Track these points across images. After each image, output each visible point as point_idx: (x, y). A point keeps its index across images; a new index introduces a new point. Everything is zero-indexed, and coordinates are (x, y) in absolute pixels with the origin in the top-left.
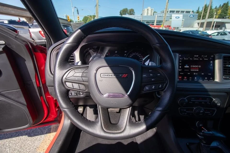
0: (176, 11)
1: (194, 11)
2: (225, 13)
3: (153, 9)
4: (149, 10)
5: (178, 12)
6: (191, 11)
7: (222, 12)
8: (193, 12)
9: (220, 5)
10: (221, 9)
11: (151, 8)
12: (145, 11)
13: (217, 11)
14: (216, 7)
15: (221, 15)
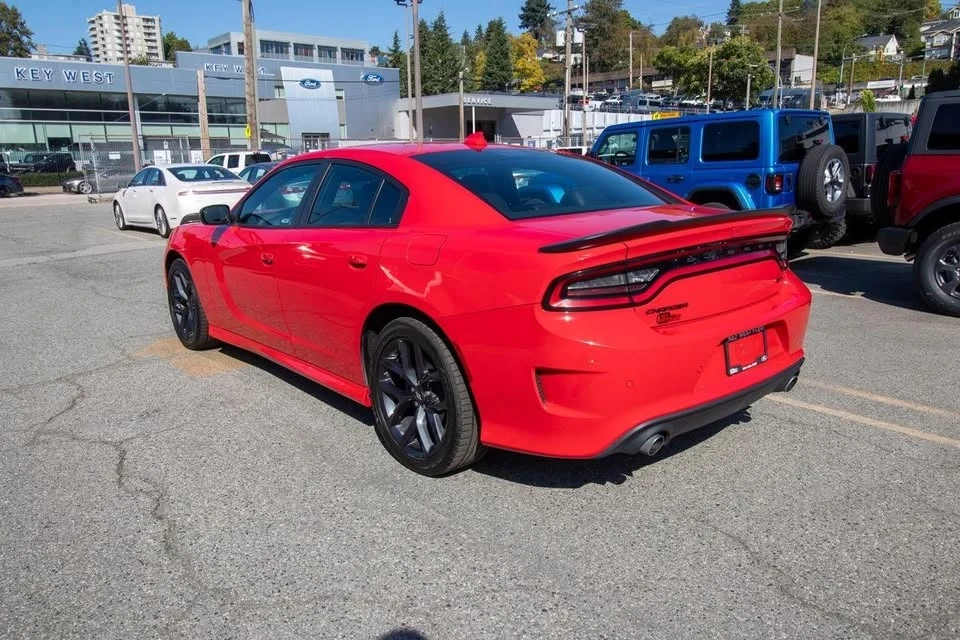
0: (296, 46)
1: (380, 50)
2: (502, 69)
3: (156, 18)
4: (129, 20)
5: (304, 49)
6: (367, 50)
7: (489, 63)
8: (375, 51)
9: (480, 28)
10: (484, 48)
11: (138, 13)
12: (106, 26)
13: (471, 54)
14: (466, 35)
15: (490, 75)
